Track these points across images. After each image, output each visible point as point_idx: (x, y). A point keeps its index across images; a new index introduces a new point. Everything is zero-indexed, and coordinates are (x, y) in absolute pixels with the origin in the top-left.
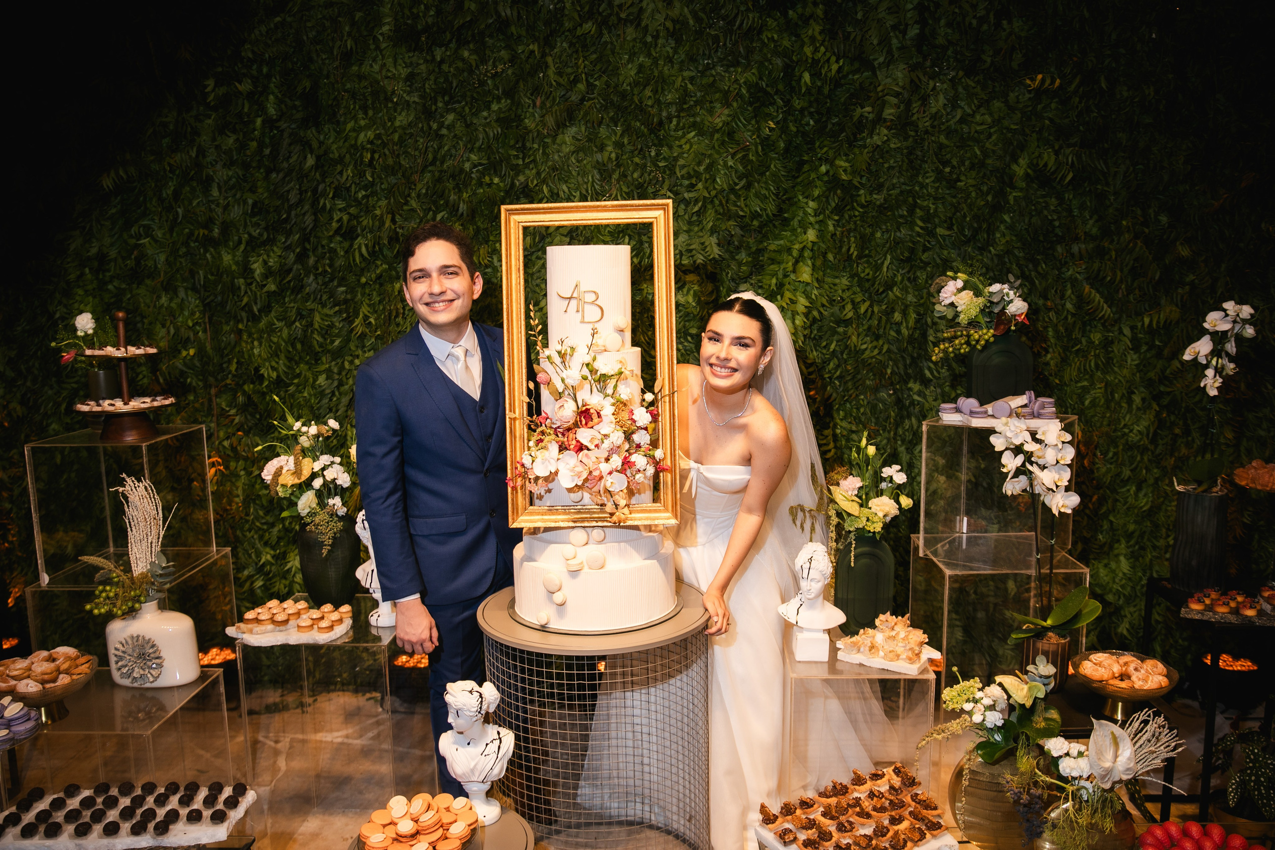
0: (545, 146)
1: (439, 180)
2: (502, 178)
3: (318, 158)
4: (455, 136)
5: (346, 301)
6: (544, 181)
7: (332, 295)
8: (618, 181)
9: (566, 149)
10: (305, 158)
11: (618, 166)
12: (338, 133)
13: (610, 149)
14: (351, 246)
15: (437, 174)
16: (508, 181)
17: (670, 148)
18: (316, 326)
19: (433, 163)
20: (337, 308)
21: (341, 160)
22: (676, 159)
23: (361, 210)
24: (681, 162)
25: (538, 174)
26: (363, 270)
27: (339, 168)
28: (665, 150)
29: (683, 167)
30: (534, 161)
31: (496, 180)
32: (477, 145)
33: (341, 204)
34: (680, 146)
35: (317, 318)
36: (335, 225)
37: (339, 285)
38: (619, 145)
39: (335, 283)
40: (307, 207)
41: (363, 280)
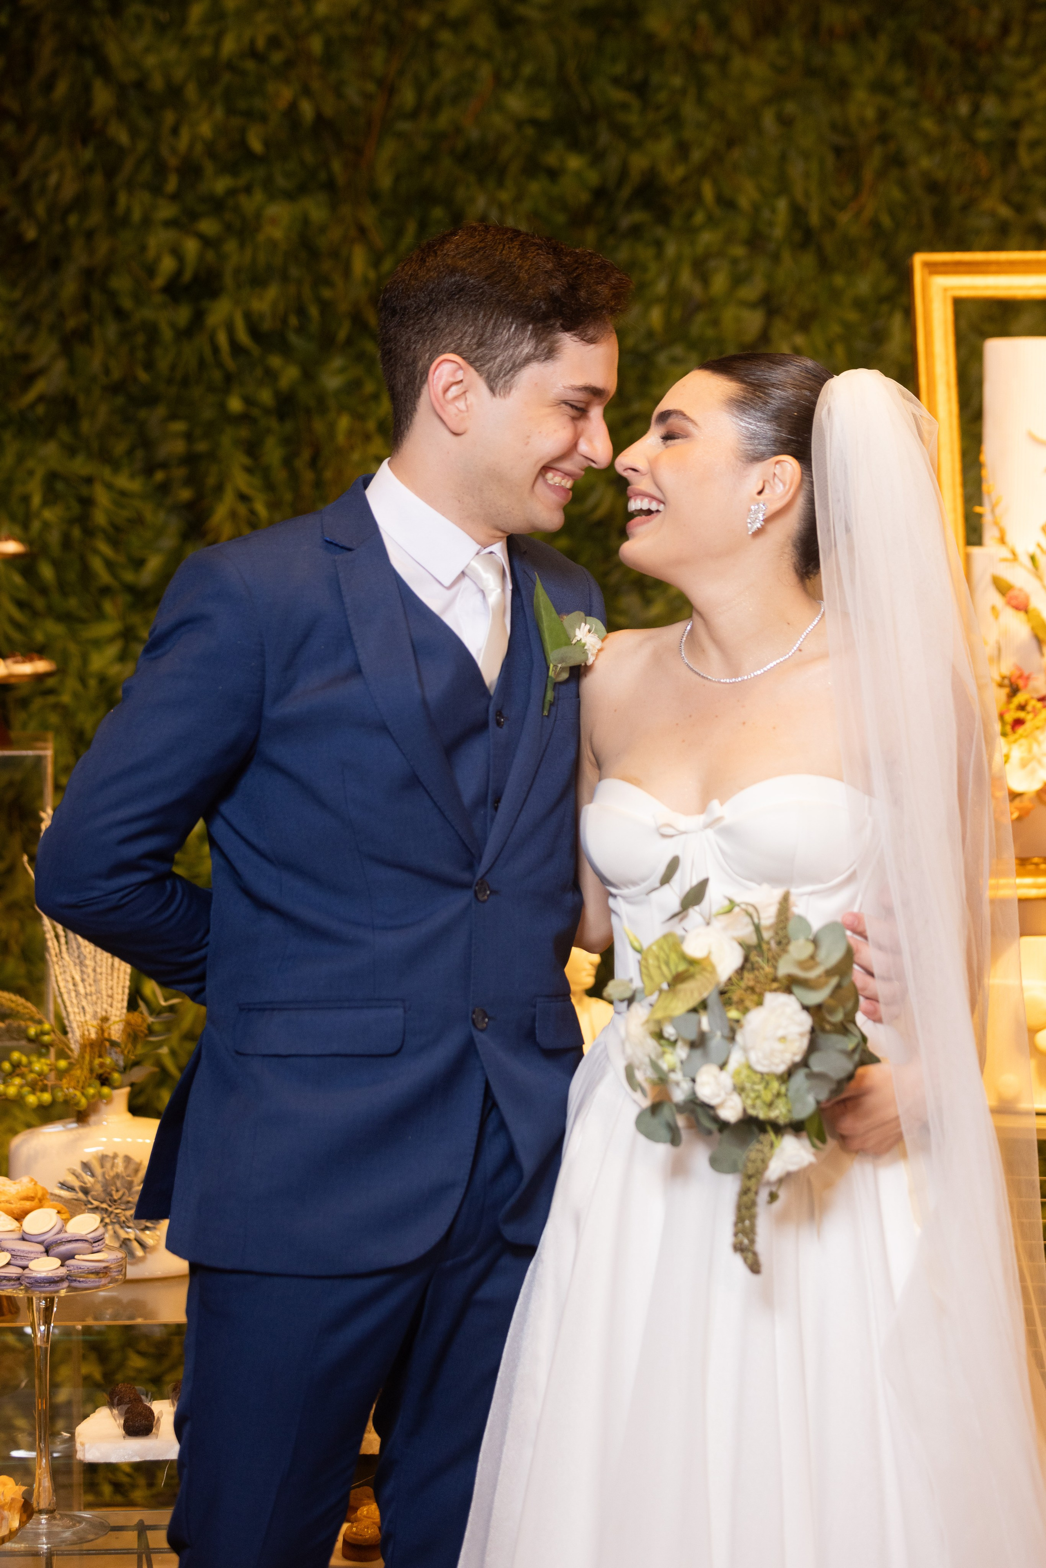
0: (701, 83)
1: (429, 158)
2: (597, 158)
3: (121, 90)
4: (471, 49)
5: (191, 460)
6: (703, 170)
7: (145, 442)
8: (881, 174)
9: (754, 93)
10: (87, 88)
11: (884, 138)
12: (161, 28)
13: (860, 95)
14: (198, 317)
15: (422, 145)
16: (613, 163)
17: (1004, 96)
18: (100, 518)
19: (414, 115)
20: (159, 476)
21: (174, 93)
22: (1017, 125)
23: (229, 228)
24: (1029, 133)
25: (683, 149)
26: (229, 379)
27: (169, 117)
28: (991, 106)
29: (1034, 145)
30: (674, 120)
31: (575, 162)
32: (528, 70)
33: (166, 211)
34: (1028, 95)
35: (102, 497)
36: (168, 265)
37: (173, 417)
38: (881, 86)
39: (161, 411)
40: (95, 217)
41: (235, 404)
